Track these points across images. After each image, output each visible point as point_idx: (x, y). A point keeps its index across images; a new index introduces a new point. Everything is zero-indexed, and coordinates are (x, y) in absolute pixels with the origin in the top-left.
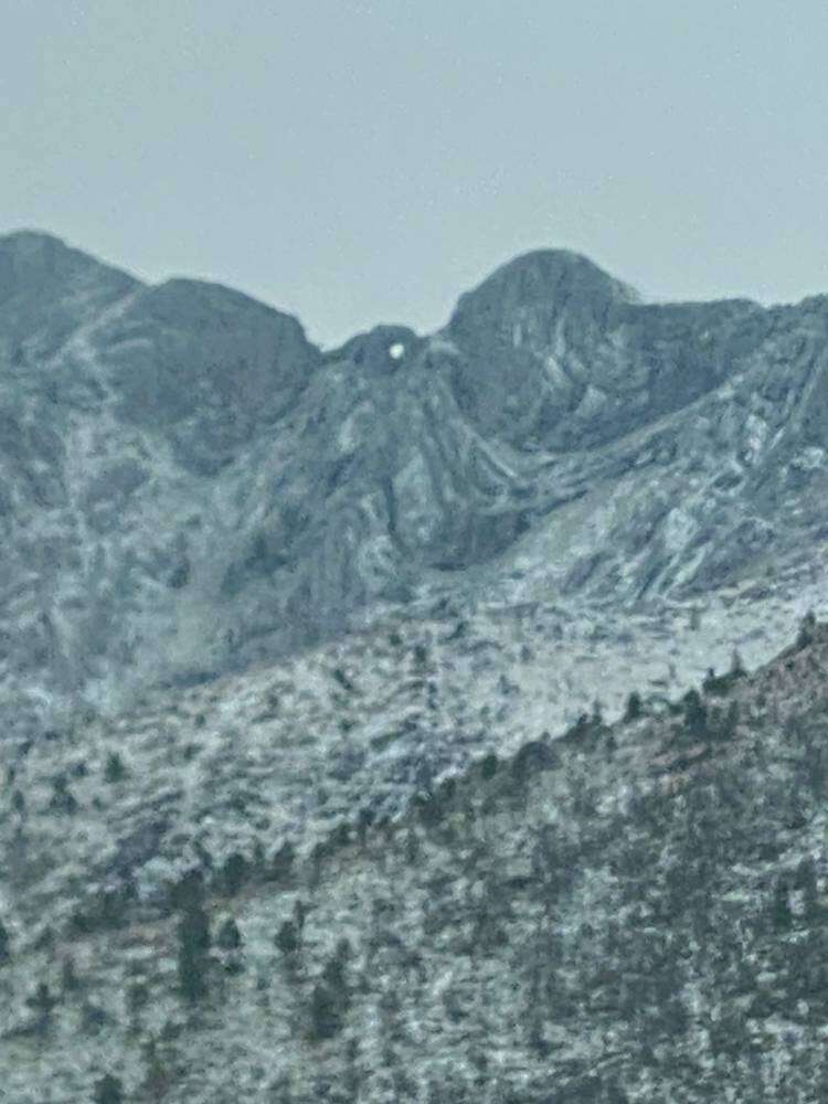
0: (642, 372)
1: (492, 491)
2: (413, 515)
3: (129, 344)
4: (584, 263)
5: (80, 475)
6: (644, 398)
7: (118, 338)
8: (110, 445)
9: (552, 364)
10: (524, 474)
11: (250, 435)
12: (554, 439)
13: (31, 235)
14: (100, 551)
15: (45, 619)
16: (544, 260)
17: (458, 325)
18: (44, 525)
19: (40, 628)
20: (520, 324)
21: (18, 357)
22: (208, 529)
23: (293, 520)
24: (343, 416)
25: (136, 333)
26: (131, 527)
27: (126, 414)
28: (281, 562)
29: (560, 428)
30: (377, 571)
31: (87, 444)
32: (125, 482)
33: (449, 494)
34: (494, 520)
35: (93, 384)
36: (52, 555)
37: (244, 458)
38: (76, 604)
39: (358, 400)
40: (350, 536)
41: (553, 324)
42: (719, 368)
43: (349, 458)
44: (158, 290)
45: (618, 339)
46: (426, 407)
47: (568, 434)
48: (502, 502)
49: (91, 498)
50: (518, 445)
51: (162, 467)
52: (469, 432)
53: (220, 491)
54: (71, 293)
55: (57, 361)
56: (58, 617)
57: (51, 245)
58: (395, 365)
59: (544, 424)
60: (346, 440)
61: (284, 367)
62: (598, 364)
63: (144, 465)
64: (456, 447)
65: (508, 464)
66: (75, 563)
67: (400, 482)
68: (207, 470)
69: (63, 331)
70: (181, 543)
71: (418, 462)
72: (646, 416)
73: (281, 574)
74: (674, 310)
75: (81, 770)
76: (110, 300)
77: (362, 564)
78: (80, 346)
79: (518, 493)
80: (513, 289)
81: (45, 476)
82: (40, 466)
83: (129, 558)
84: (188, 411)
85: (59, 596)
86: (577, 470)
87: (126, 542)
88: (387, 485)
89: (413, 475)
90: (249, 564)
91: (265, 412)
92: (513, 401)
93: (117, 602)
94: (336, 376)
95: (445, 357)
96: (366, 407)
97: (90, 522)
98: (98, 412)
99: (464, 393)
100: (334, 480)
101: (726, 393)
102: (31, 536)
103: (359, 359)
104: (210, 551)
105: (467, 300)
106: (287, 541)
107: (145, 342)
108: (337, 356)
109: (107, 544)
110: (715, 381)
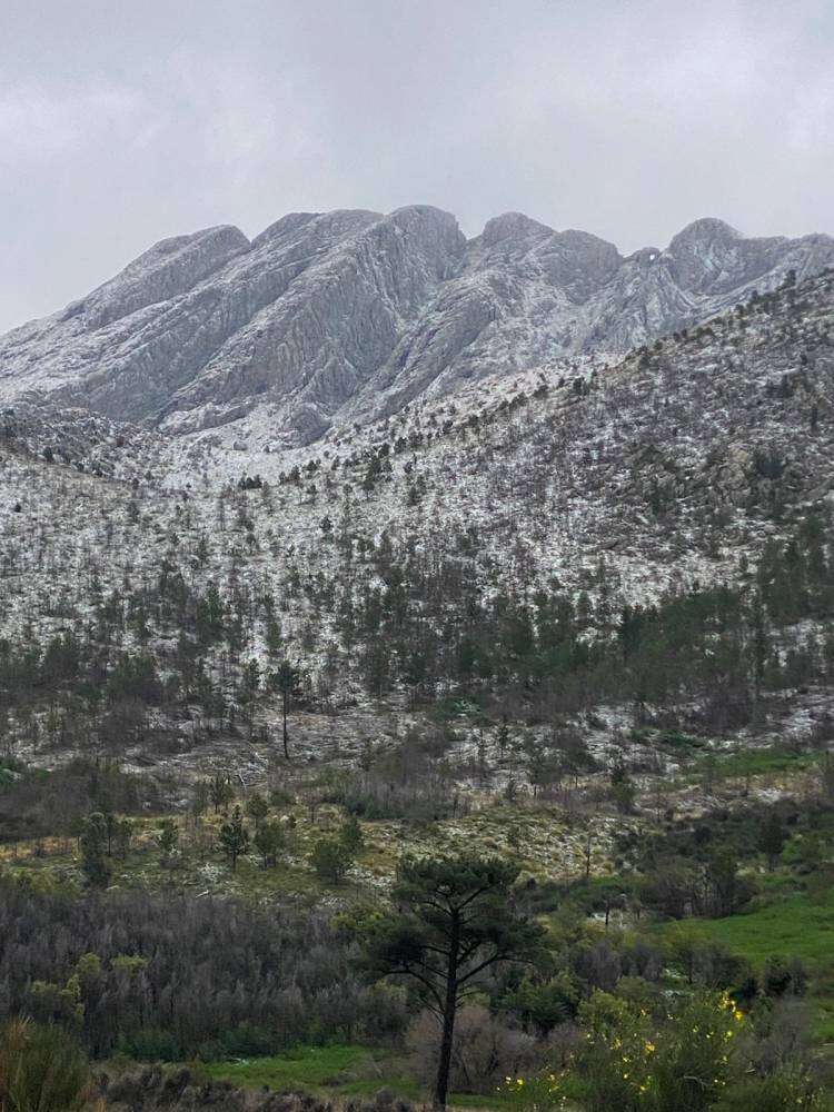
0: (742, 265)
1: (684, 310)
2: (653, 319)
3: (550, 255)
4: (721, 223)
5: (530, 304)
6: (743, 275)
7: (546, 253)
8: (542, 293)
9: (708, 262)
10: (697, 304)
11: (596, 290)
12: (709, 290)
13: (515, 214)
14: (536, 333)
15: (511, 358)
16: (705, 222)
17: (672, 248)
18: (514, 323)
19: (509, 362)
20: (696, 247)
21: (507, 260)
22: (578, 325)
23: (608, 321)
24: (629, 282)
25: (553, 251)
26: (549, 324)
27: (549, 282)
28: (604, 337)
29: (710, 287)
30: (639, 341)
31: (533, 293)
32: (547, 307)
33: (667, 312)
34: (684, 321)
35: (536, 270)
36: (517, 335)
37: (593, 298)
38: (526, 353)
39: (635, 276)
40: (629, 328)
41: (709, 246)
42: (772, 263)
43: (631, 298)
44: (563, 234)
45: (733, 252)
46: (659, 279)
47: (713, 288)
48: (688, 315)
49: (534, 313)
50: (694, 292)
51: (562, 301)
52: (676, 288)
53: (583, 311)
54: (528, 236)
55: (523, 262)
56: (518, 358)
57: (522, 218)
58: (652, 263)
59: (704, 285)
60: (629, 292)
61: (609, 263)
62: (726, 262)
63: (554, 301)
64: (670, 293)
65: (691, 300)
66: (526, 338)
67: (648, 307)
68: (578, 303)
69: (526, 250)
70: (568, 330)
71: (656, 299)
72: (743, 281)
73: (603, 342)
74: (754, 242)
75: (442, 411)
76: (544, 239)
77: (633, 338)
78: (531, 256)
79: (694, 311)
80: (694, 233)
81: (515, 305)
82: (513, 301)
83: (547, 336)
84: (573, 280)
85: (519, 350)
86: (718, 301)
87: (546, 330)
88: (644, 308)
89: (654, 304)
90: (593, 338)
91: (601, 281)
92: (693, 276)
93: (542, 352)
94: (628, 267)
95: (668, 259)
96: (638, 278)
97: (532, 322)
98: (538, 280)
99: (674, 272)
100: (625, 307)
101: (773, 272)
102: (508, 327)
103: (637, 261)
104: (579, 333)
105: (676, 238)
106: (607, 330)
107: (557, 255)
108: (629, 259)
109: (539, 330)
110: (769, 268)
